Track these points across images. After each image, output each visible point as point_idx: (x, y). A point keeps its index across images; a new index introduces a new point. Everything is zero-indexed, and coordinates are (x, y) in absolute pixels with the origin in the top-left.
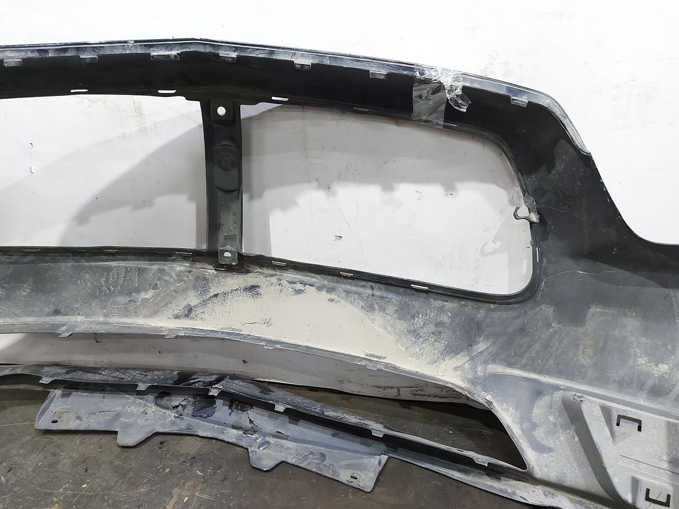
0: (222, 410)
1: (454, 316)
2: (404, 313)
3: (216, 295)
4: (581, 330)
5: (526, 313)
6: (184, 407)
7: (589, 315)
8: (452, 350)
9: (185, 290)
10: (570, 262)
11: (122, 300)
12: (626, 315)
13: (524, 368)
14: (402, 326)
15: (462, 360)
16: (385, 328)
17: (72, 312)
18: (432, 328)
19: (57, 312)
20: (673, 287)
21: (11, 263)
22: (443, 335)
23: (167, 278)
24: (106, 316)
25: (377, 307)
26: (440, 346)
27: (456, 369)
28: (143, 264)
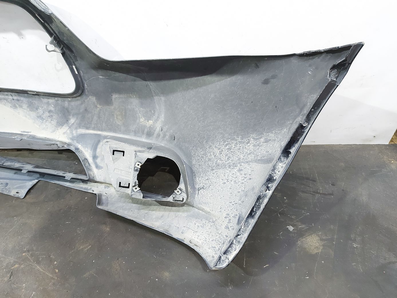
1: (55, 107)
2: (32, 107)
4: (112, 107)
5: (84, 101)
7: (113, 99)
8: (60, 124)
10: (94, 72)
12: (131, 97)
13: (94, 129)
14: (33, 114)
15: (65, 129)
16: (26, 117)
18: (47, 114)
20: (149, 80)
22: (54, 117)
25: (17, 106)
26: (54, 122)
27: (64, 133)
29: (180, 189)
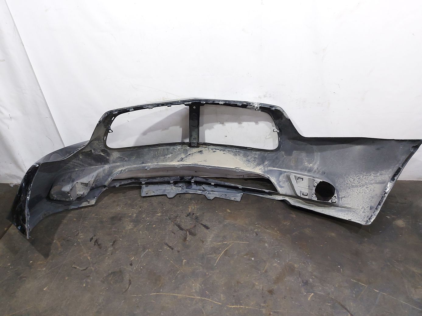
0: (194, 186)
1: (259, 156)
2: (245, 156)
3: (190, 154)
4: (291, 157)
5: (277, 154)
6: (183, 186)
7: (293, 153)
8: (259, 164)
9: (181, 154)
10: (288, 141)
11: (162, 158)
12: (302, 152)
13: (277, 168)
14: (245, 159)
15: (261, 167)
16: (240, 160)
17: (148, 162)
18: (253, 159)
19: (143, 163)
20: (313, 145)
21: (131, 151)
22: (256, 161)
23: (175, 151)
24: (157, 163)
25: (237, 154)
26: (255, 163)
27: (260, 169)
28: (168, 147)
29: (335, 197)
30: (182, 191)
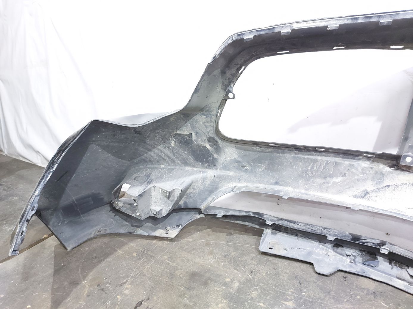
3: (388, 186)
6: (355, 256)
9: (365, 180)
11: (319, 181)
17: (286, 184)
19: (277, 183)
23: (354, 170)
24: (307, 189)
28: (338, 160)
30: (351, 266)
